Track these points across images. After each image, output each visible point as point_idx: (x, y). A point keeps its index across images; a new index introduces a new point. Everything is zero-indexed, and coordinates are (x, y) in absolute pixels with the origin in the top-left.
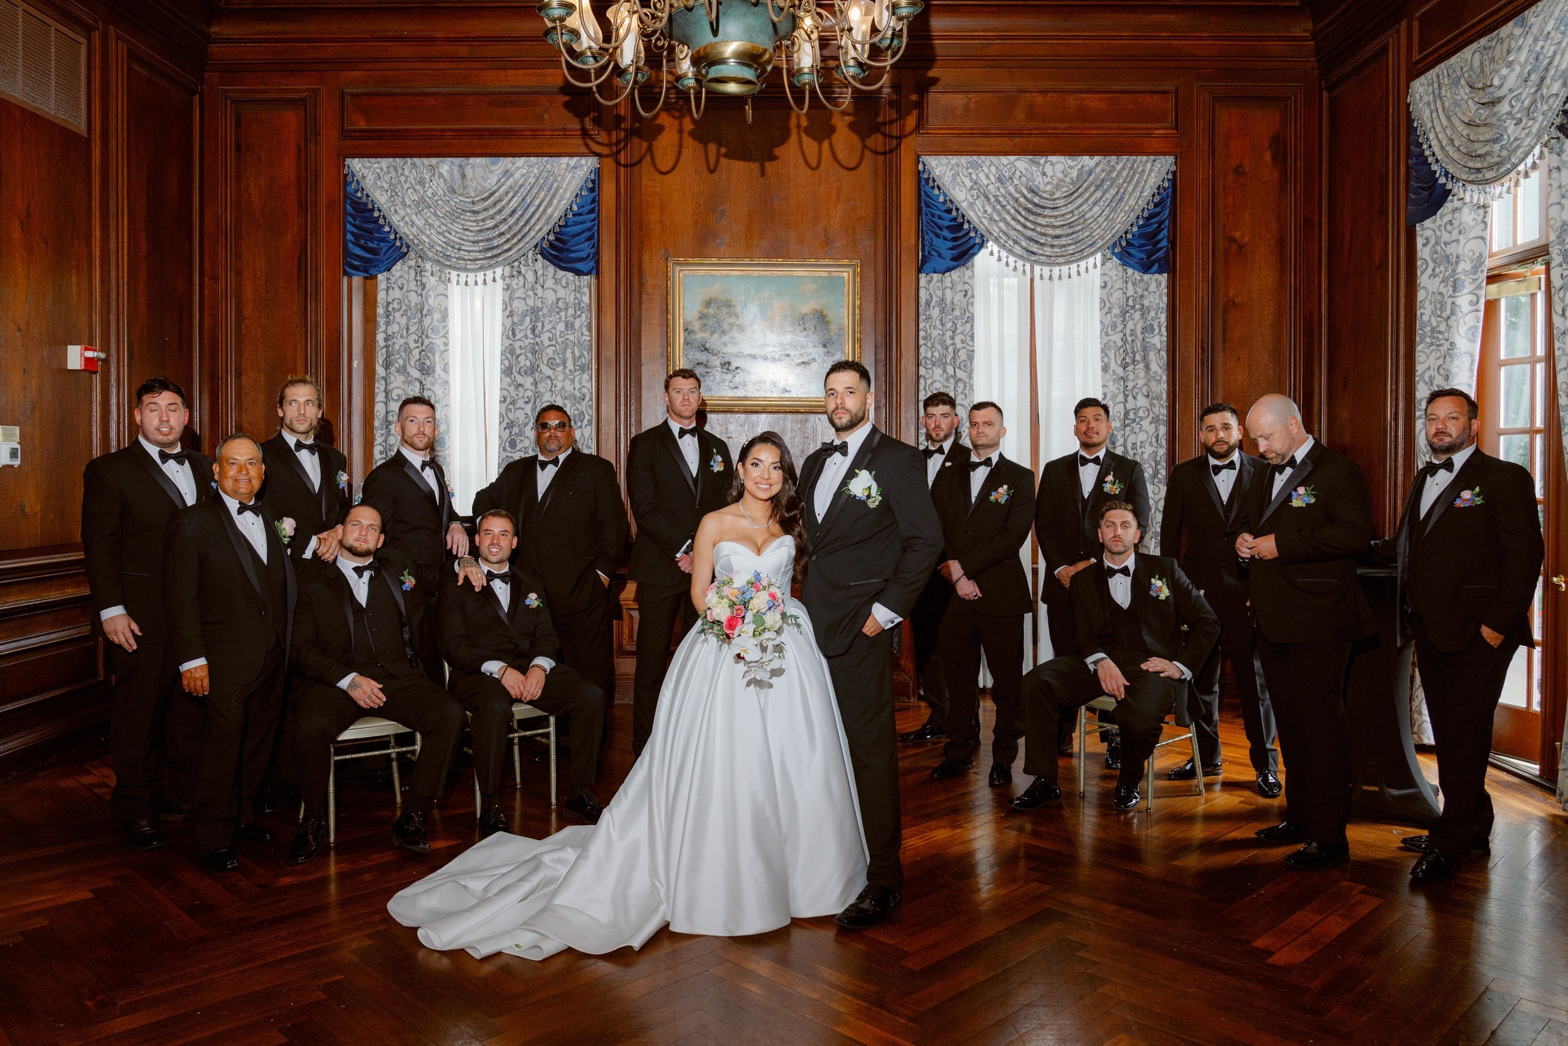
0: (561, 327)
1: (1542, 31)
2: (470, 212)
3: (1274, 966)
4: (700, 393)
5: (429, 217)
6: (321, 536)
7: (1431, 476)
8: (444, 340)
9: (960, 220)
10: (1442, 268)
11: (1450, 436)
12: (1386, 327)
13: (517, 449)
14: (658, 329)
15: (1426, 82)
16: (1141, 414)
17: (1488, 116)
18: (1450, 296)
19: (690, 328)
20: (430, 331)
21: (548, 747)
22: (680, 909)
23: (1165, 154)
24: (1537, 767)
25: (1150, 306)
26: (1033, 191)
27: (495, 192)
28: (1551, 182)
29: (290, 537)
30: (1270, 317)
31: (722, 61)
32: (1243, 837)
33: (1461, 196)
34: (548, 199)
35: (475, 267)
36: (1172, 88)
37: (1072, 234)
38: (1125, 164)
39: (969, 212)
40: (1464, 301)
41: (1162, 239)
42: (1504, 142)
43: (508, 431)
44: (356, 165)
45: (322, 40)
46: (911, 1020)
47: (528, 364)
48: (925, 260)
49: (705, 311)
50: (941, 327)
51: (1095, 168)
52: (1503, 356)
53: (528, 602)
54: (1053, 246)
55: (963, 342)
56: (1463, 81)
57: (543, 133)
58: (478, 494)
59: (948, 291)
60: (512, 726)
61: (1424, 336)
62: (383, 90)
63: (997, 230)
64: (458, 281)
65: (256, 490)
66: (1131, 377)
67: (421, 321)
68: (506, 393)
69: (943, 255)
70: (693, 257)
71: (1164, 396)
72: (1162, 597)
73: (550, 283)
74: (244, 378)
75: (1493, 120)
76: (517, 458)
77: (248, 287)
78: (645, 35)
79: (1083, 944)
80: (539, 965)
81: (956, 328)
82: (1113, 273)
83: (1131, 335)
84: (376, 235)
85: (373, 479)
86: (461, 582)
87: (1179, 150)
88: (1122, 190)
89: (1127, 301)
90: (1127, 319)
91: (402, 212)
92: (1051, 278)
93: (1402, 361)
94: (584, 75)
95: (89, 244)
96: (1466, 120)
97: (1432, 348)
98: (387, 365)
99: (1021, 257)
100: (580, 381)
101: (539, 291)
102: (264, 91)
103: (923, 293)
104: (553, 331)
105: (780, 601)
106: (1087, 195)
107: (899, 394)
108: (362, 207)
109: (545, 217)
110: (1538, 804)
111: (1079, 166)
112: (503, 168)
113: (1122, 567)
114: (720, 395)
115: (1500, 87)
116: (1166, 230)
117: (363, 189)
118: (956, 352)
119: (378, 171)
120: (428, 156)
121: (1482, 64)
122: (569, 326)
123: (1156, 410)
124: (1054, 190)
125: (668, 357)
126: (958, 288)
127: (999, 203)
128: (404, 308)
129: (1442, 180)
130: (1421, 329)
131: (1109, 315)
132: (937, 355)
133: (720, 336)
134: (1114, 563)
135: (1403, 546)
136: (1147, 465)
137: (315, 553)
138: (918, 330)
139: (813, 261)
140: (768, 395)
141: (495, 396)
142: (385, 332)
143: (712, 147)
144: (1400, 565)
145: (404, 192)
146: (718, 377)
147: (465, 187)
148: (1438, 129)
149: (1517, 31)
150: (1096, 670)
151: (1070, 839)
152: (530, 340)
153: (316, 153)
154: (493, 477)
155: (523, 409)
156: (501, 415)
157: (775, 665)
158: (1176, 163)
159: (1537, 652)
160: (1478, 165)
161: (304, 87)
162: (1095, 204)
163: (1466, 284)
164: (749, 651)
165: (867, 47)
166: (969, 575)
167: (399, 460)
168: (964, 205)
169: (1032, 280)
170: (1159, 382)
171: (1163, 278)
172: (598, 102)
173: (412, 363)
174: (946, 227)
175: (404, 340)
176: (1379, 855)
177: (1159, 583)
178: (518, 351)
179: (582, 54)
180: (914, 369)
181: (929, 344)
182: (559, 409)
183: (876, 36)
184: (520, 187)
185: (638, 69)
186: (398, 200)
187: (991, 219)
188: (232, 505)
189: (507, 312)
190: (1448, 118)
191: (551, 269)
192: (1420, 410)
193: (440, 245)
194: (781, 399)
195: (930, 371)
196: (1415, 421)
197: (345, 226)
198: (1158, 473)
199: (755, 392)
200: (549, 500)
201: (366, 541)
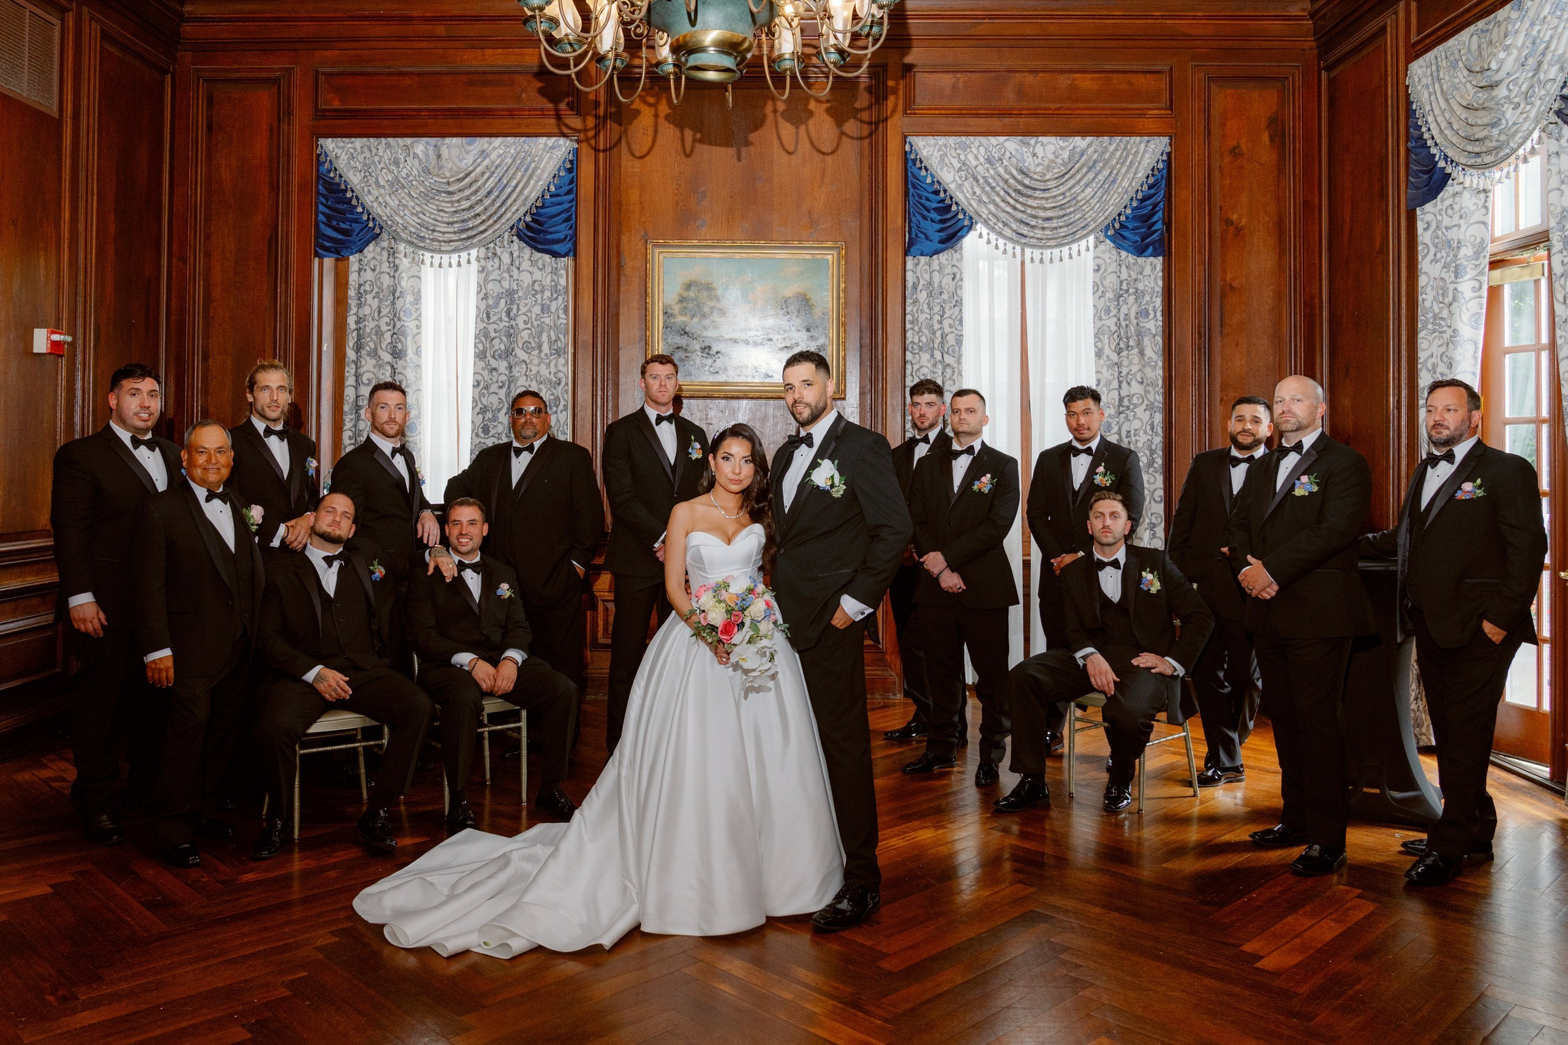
0: (537, 310)
1: (1539, 15)
2: (445, 192)
3: (1262, 970)
4: (677, 379)
5: (403, 198)
6: (289, 524)
7: (1432, 468)
8: (417, 322)
9: (948, 202)
10: (1444, 253)
12: (1388, 313)
13: (490, 434)
14: (637, 312)
15: (1424, 65)
16: (1135, 400)
17: (1486, 100)
18: (1452, 282)
19: (670, 311)
20: (402, 314)
21: (519, 741)
23: (1159, 135)
24: (1548, 769)
25: (1145, 290)
26: (1023, 173)
27: (471, 172)
28: (1550, 167)
29: (257, 525)
30: (1270, 302)
31: (701, 49)
32: (1237, 839)
33: (1461, 179)
34: (525, 180)
35: (449, 248)
36: (1167, 68)
37: (1063, 216)
38: (1118, 145)
39: (958, 193)
40: (1466, 287)
41: (1156, 222)
42: (1502, 127)
43: (481, 416)
44: (330, 145)
45: (297, 19)
46: (886, 1021)
47: (503, 347)
48: (912, 243)
49: (686, 294)
50: (928, 311)
51: (1087, 148)
52: (1507, 343)
53: (499, 592)
54: (1043, 229)
55: (951, 326)
56: (1460, 64)
57: (520, 113)
59: (936, 274)
60: (483, 720)
61: (1426, 322)
62: (358, 69)
63: (986, 212)
64: (432, 262)
66: (1125, 363)
67: (393, 303)
68: (479, 378)
69: (931, 237)
70: (673, 239)
71: (1160, 383)
72: (1153, 590)
73: (526, 265)
74: (211, 360)
75: (1492, 104)
76: (490, 445)
77: (217, 269)
78: (624, 24)
79: (1067, 947)
80: (507, 964)
81: (944, 312)
82: (1106, 256)
83: (1125, 320)
84: (349, 216)
87: (1174, 131)
88: (1115, 172)
89: (1121, 284)
90: (1121, 303)
91: (376, 193)
92: (1041, 261)
93: (1404, 347)
94: (564, 64)
95: (58, 227)
96: (1465, 104)
97: (1434, 335)
98: (358, 348)
99: (1011, 240)
100: (556, 365)
101: (515, 273)
102: (238, 71)
103: (910, 276)
104: (529, 314)
106: (1078, 176)
107: (884, 379)
108: (335, 187)
109: (522, 198)
110: (1547, 808)
111: (1071, 147)
112: (479, 148)
114: (700, 380)
115: (1498, 70)
116: (1161, 212)
117: (336, 170)
118: (944, 336)
119: (352, 150)
120: (403, 136)
121: (1479, 47)
122: (545, 309)
123: (1151, 397)
124: (1046, 172)
125: (646, 341)
126: (946, 271)
127: (989, 184)
128: (376, 290)
129: (1441, 164)
130: (1423, 315)
131: (1102, 299)
132: (924, 339)
133: (701, 320)
134: (1104, 555)
135: (1403, 538)
138: (904, 314)
139: (795, 244)
140: (750, 380)
141: (468, 380)
142: (356, 314)
143: (688, 134)
144: (1400, 558)
145: (378, 172)
146: (698, 362)
147: (440, 168)
148: (1437, 112)
149: (1514, 15)
150: (1085, 665)
151: (1061, 841)
152: (504, 324)
153: (289, 134)
155: (496, 394)
156: (474, 400)
158: (1171, 145)
159: (1546, 649)
160: (1477, 150)
161: (278, 66)
162: (1087, 185)
163: (1468, 269)
165: (849, 35)
167: (369, 446)
168: (953, 186)
169: (1023, 263)
170: (1154, 368)
171: (1159, 262)
172: (578, 89)
173: (384, 347)
174: (934, 209)
175: (376, 323)
176: (1378, 859)
178: (493, 335)
179: (560, 41)
180: (900, 354)
181: (916, 329)
182: (535, 395)
183: (857, 23)
184: (497, 168)
185: (617, 55)
186: (372, 181)
187: (980, 201)
189: (482, 295)
190: (1447, 101)
191: (528, 251)
193: (413, 227)
194: (763, 384)
195: (917, 356)
196: (1418, 409)
197: (317, 207)
198: (1154, 462)
199: (736, 378)
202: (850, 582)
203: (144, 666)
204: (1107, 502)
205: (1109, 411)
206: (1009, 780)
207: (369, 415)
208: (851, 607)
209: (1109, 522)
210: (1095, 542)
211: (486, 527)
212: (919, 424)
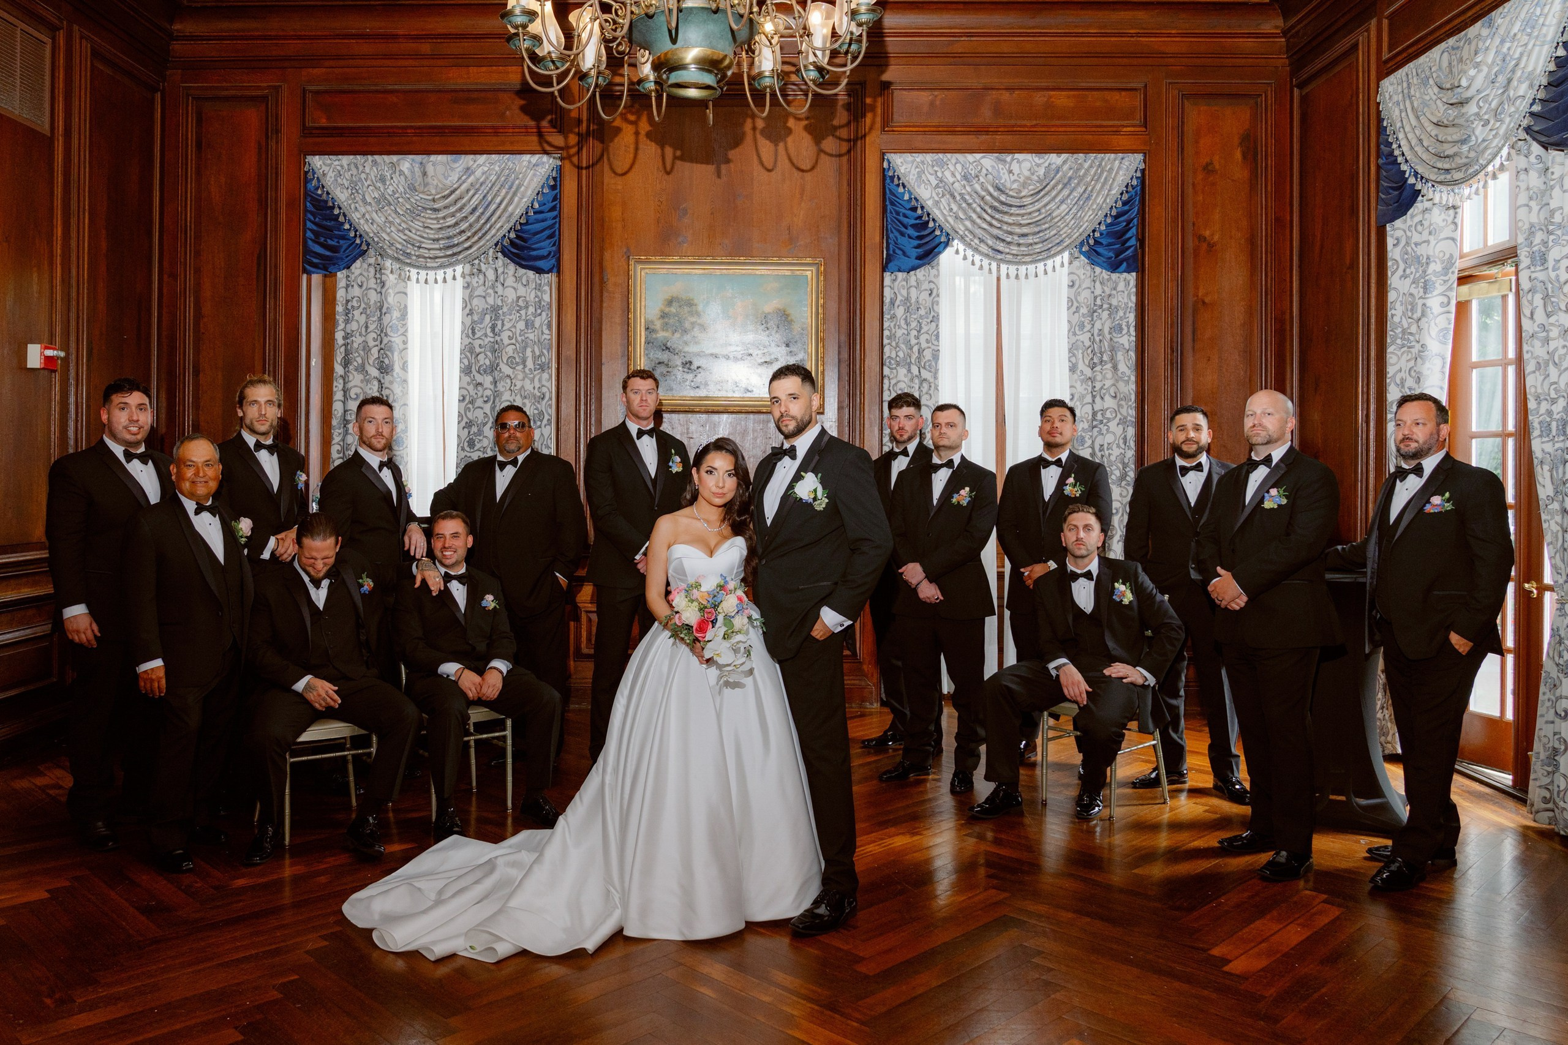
0: (521, 325)
1: (1509, 33)
2: (431, 209)
3: (1230, 974)
4: (658, 394)
5: (389, 215)
6: (279, 536)
8: (403, 338)
9: (925, 218)
10: (1413, 269)
12: (1357, 329)
13: (476, 449)
14: (619, 328)
15: (1395, 82)
16: (1108, 415)
17: (1456, 117)
18: (1421, 298)
19: (652, 327)
20: (389, 330)
21: (504, 749)
23: (1134, 151)
24: (1510, 777)
25: (1118, 306)
26: (999, 189)
27: (456, 190)
28: (1519, 183)
29: (246, 537)
30: (1241, 317)
31: (682, 67)
32: (1206, 846)
33: (1430, 196)
34: (509, 197)
35: (435, 265)
36: (1141, 85)
37: (1039, 232)
38: (1093, 161)
39: (935, 210)
40: (1434, 302)
41: (1130, 238)
42: (1472, 143)
43: (466, 430)
44: (317, 162)
45: (285, 38)
46: (862, 1023)
47: (488, 362)
48: (889, 258)
49: (667, 310)
50: (905, 327)
51: (1062, 165)
52: (1474, 357)
53: (484, 604)
54: (1019, 245)
55: (928, 341)
56: (1431, 81)
57: (506, 130)
59: (913, 290)
60: (469, 729)
61: (1395, 337)
62: (346, 87)
63: (963, 229)
64: (418, 278)
66: (1099, 377)
67: (380, 319)
68: (465, 392)
69: (908, 254)
70: (655, 255)
71: (1133, 397)
72: (1126, 601)
73: (510, 281)
74: (201, 375)
75: (1461, 121)
77: (207, 285)
78: (606, 41)
79: (1039, 951)
80: (493, 967)
81: (921, 328)
82: (1081, 272)
83: (1099, 335)
84: (336, 232)
87: (1148, 147)
88: (1090, 188)
89: (1095, 300)
90: (1095, 318)
91: (363, 210)
92: (1017, 277)
93: (1373, 362)
94: (547, 81)
95: (50, 243)
96: (1435, 121)
97: (1403, 350)
98: (346, 364)
99: (987, 256)
100: (540, 380)
101: (500, 289)
102: (227, 88)
103: (887, 292)
104: (513, 330)
106: (1054, 193)
107: (862, 394)
108: (322, 204)
109: (506, 215)
110: (1509, 815)
111: (1046, 164)
112: (464, 166)
114: (680, 394)
115: (1468, 88)
116: (1134, 229)
117: (323, 187)
118: (921, 352)
119: (339, 168)
120: (389, 153)
121: (1450, 64)
122: (529, 324)
123: (1124, 411)
124: (1021, 188)
125: (628, 356)
126: (923, 287)
127: (965, 201)
128: (363, 306)
129: (1412, 180)
130: (1392, 331)
131: (1076, 314)
132: (901, 354)
133: (682, 335)
135: (1372, 551)
137: (273, 554)
138: (882, 330)
139: (776, 260)
140: (730, 395)
141: (453, 395)
142: (344, 330)
143: (669, 151)
144: (1369, 570)
145: (365, 189)
146: (679, 377)
147: (426, 185)
148: (1407, 129)
149: (1485, 32)
150: (1058, 676)
151: (1032, 848)
152: (489, 339)
153: (276, 150)
155: (482, 408)
156: (460, 415)
158: (1145, 161)
159: (1510, 659)
160: (1447, 166)
161: (265, 84)
162: (1062, 202)
163: (1437, 285)
164: (721, 655)
165: (828, 52)
166: (931, 577)
168: (930, 203)
169: (998, 279)
170: (1127, 382)
171: (1132, 277)
172: (561, 106)
173: (371, 362)
174: (911, 226)
175: (363, 338)
176: (1344, 865)
177: (1122, 588)
178: (478, 350)
179: (543, 58)
180: (878, 369)
181: (894, 344)
182: (519, 409)
183: (836, 41)
184: (481, 185)
185: (599, 73)
186: (359, 198)
187: (957, 217)
189: (467, 311)
190: (1418, 118)
191: (512, 267)
192: (1391, 412)
193: (400, 243)
194: (743, 399)
195: (895, 371)
197: (305, 224)
199: (717, 392)
200: (507, 501)
202: (830, 594)
203: (136, 676)
205: (1082, 425)
206: (983, 788)
208: (831, 619)
210: (1069, 554)
211: (470, 539)
212: (898, 437)
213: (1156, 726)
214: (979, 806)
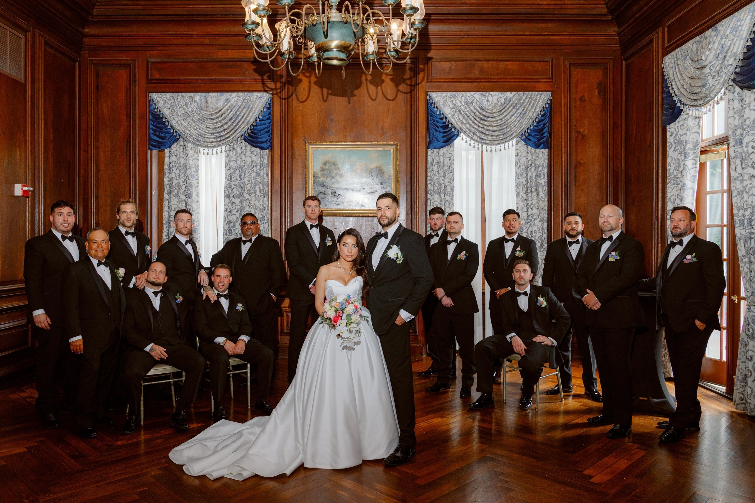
0: (254, 175)
1: (725, 34)
2: (210, 119)
3: (593, 483)
4: (320, 208)
5: (190, 121)
6: (137, 277)
7: (673, 248)
8: (197, 181)
9: (447, 123)
10: (679, 147)
11: (680, 229)
12: (653, 176)
13: (232, 234)
14: (301, 176)
15: (671, 57)
16: (535, 217)
17: (699, 74)
18: (683, 161)
19: (316, 175)
20: (190, 177)
21: (247, 378)
22: (309, 456)
23: (546, 91)
24: (725, 388)
25: (539, 165)
26: (483, 109)
27: (222, 109)
28: (729, 106)
29: (122, 277)
30: (598, 170)
31: (330, 50)
32: (581, 422)
33: (688, 112)
34: (247, 113)
35: (212, 146)
36: (550, 59)
37: (501, 130)
38: (527, 96)
39: (452, 119)
40: (689, 163)
41: (545, 133)
42: (707, 87)
43: (228, 225)
44: (155, 96)
45: (138, 36)
47: (238, 193)
48: (430, 143)
49: (324, 167)
50: (438, 175)
51: (512, 98)
52: (708, 189)
53: (237, 308)
54: (492, 136)
55: (448, 182)
56: (688, 57)
57: (245, 81)
58: (213, 256)
59: (442, 158)
60: (230, 368)
61: (671, 180)
62: (168, 60)
63: (465, 128)
64: (204, 152)
65: (106, 255)
66: (530, 199)
67: (186, 172)
68: (227, 207)
69: (439, 140)
70: (318, 141)
71: (546, 208)
72: (543, 306)
73: (248, 153)
74: (99, 199)
75: (702, 76)
76: (232, 239)
77: (102, 155)
78: (293, 37)
79: (502, 473)
80: (241, 483)
81: (445, 175)
82: (521, 149)
83: (530, 179)
84: (164, 130)
85: (162, 249)
86: (204, 298)
87: (553, 89)
88: (526, 109)
89: (528, 162)
90: (528, 171)
91: (177, 119)
92: (491, 151)
93: (660, 191)
94: (264, 57)
95: (25, 135)
96: (690, 76)
97: (674, 186)
98: (169, 193)
99: (477, 141)
100: (263, 201)
101: (243, 157)
102: (110, 60)
103: (429, 158)
104: (250, 177)
105: (359, 309)
106: (509, 111)
107: (417, 207)
108: (157, 116)
109: (246, 121)
110: (724, 406)
111: (505, 97)
112: (226, 98)
113: (524, 291)
114: (331, 208)
115: (705, 60)
116: (547, 128)
117: (158, 108)
118: (445, 187)
119: (165, 99)
120: (189, 92)
121: (697, 49)
122: (258, 174)
123: (542, 215)
124: (493, 109)
125: (305, 189)
126: (447, 156)
127: (466, 115)
128: (177, 165)
129: (679, 105)
130: (669, 176)
131: (519, 169)
132: (436, 188)
133: (331, 179)
135: (659, 281)
136: (538, 242)
137: (134, 285)
138: (427, 177)
139: (376, 143)
140: (354, 208)
141: (221, 208)
142: (168, 177)
143: (325, 91)
145: (178, 109)
146: (330, 199)
147: (207, 107)
148: (677, 80)
149: (713, 34)
150: (511, 342)
151: (498, 423)
152: (238, 181)
153: (135, 90)
154: (221, 247)
155: (235, 214)
156: (225, 218)
157: (356, 340)
158: (552, 96)
159: (725, 332)
160: (695, 98)
161: (129, 58)
162: (513, 115)
163: (690, 155)
164: (344, 333)
165: (400, 43)
166: (448, 295)
167: (175, 240)
168: (449, 116)
169: (482, 152)
170: (544, 201)
171: (546, 151)
172: (272, 69)
173: (181, 192)
174: (440, 127)
175: (178, 181)
176: (647, 430)
177: (542, 299)
178: (233, 187)
179: (263, 46)
180: (425, 195)
181: (432, 183)
182: (252, 215)
183: (404, 37)
184: (234, 107)
185: (290, 53)
186: (175, 113)
187: (462, 123)
188: (95, 262)
189: (228, 168)
190: (681, 75)
191: (249, 146)
193: (195, 135)
194: (360, 210)
195: (433, 196)
196: (666, 221)
197: (149, 126)
198: (543, 246)
199: (348, 207)
200: (247, 259)
201: (159, 278)
203: (69, 344)
204: (522, 265)
205: (523, 222)
206: (476, 395)
207: (174, 225)
208: (404, 315)
209: (522, 274)
213: (558, 365)
214: (474, 403)
